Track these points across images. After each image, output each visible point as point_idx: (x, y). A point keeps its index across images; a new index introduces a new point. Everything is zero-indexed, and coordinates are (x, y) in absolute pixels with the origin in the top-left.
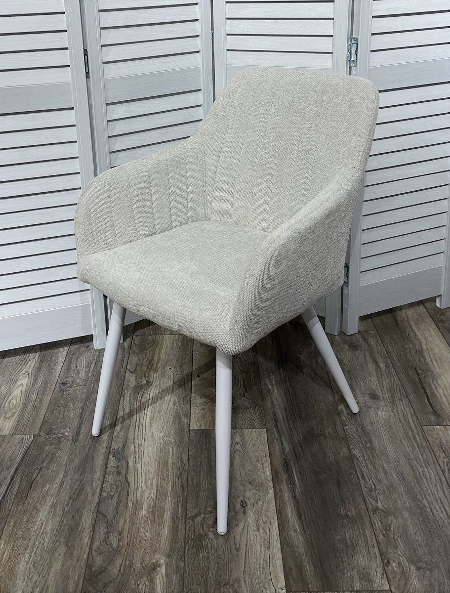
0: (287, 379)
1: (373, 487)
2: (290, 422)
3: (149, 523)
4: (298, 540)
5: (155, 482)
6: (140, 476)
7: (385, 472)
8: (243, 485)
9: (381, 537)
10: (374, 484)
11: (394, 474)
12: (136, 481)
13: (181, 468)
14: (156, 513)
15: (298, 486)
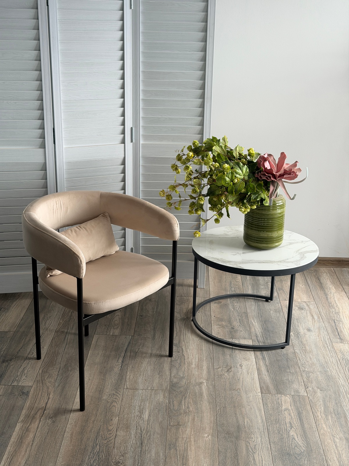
0: (263, 320)
1: (304, 363)
2: (264, 338)
3: (196, 369)
4: (266, 378)
5: (197, 356)
6: (189, 354)
7: (311, 359)
8: (241, 359)
9: (305, 380)
10: (305, 363)
11: (315, 360)
12: (188, 355)
13: (209, 352)
14: (199, 366)
15: (267, 361)
